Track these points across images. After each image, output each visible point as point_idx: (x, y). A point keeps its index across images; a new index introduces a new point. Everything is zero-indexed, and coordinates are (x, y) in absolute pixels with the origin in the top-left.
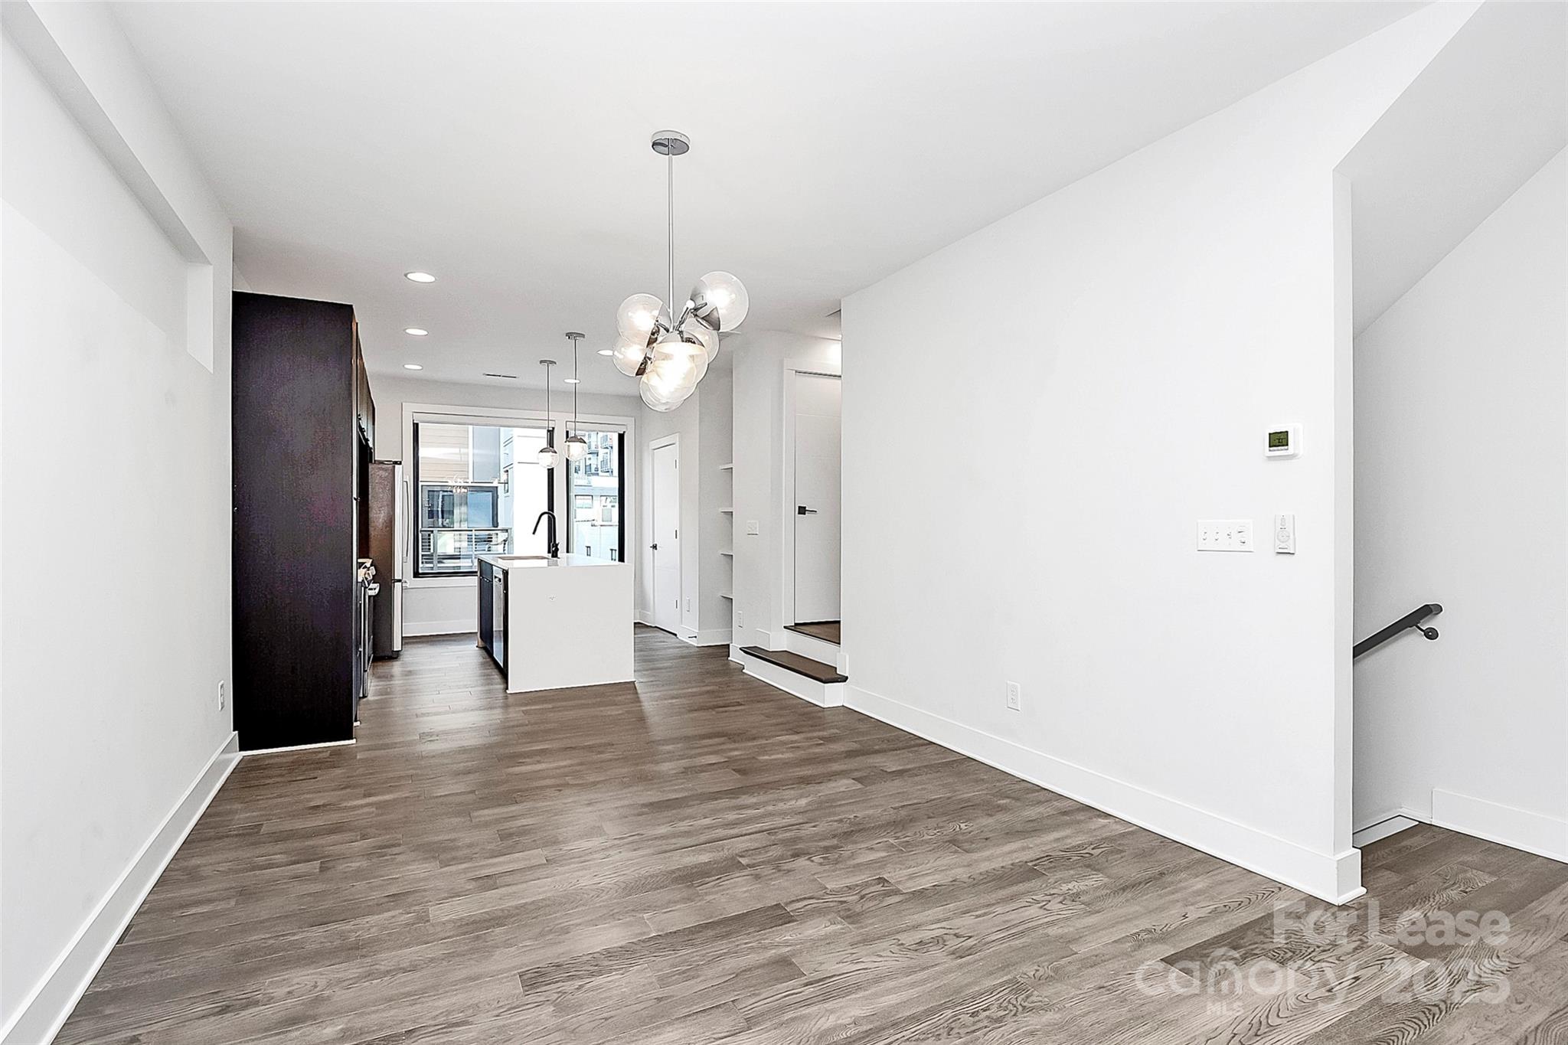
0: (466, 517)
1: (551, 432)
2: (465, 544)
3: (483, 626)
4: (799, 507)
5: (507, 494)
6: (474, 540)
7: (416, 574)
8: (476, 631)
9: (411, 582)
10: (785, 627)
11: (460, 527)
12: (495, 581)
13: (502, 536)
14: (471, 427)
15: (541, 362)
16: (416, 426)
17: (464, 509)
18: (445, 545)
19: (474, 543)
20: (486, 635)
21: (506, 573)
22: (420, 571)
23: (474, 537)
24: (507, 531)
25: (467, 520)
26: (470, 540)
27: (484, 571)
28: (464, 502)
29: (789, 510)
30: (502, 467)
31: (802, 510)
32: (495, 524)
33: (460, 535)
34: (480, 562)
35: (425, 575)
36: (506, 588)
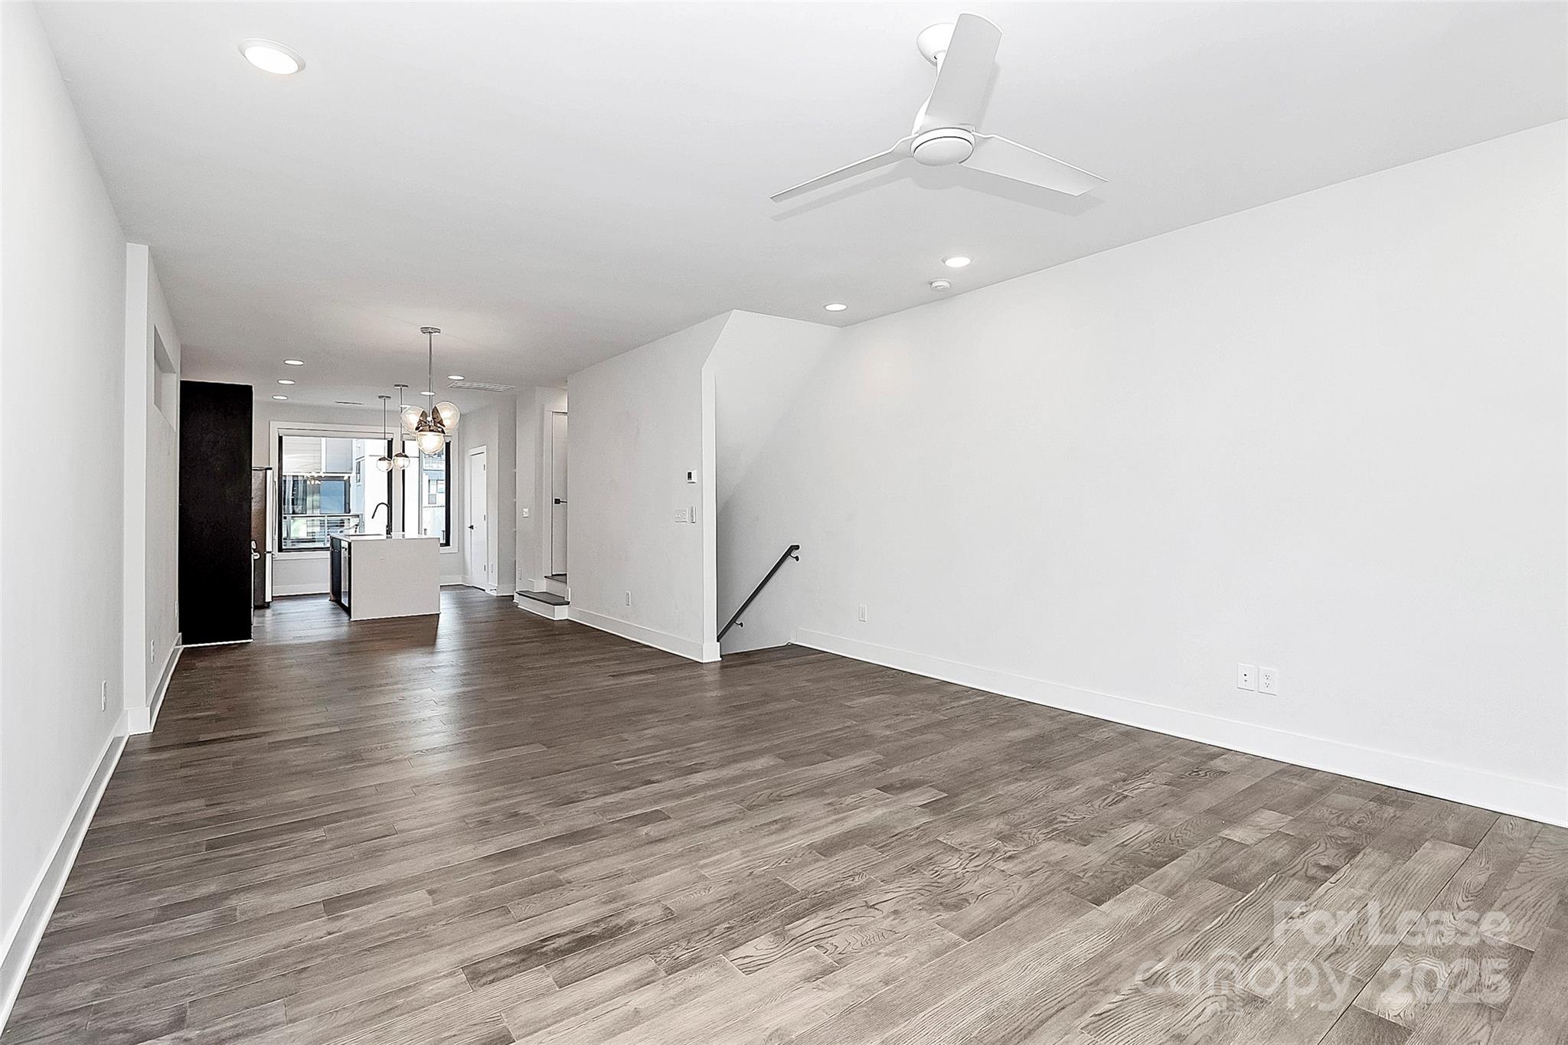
0: (318, 505)
1: (390, 443)
2: (317, 529)
3: (335, 588)
4: (556, 500)
5: (358, 484)
6: (326, 525)
7: (280, 550)
8: (329, 591)
9: (279, 555)
10: (545, 577)
11: (313, 513)
12: (343, 550)
13: (354, 521)
14: (324, 439)
15: (380, 397)
16: (280, 439)
17: (316, 497)
18: (297, 530)
19: (326, 528)
20: (336, 593)
21: (350, 544)
22: (284, 547)
23: (326, 522)
24: (358, 516)
25: (319, 507)
26: (322, 525)
27: (335, 548)
28: (317, 490)
29: (548, 501)
30: (354, 459)
31: (557, 501)
32: (347, 510)
33: (313, 520)
34: (332, 539)
35: (288, 550)
36: (350, 553)
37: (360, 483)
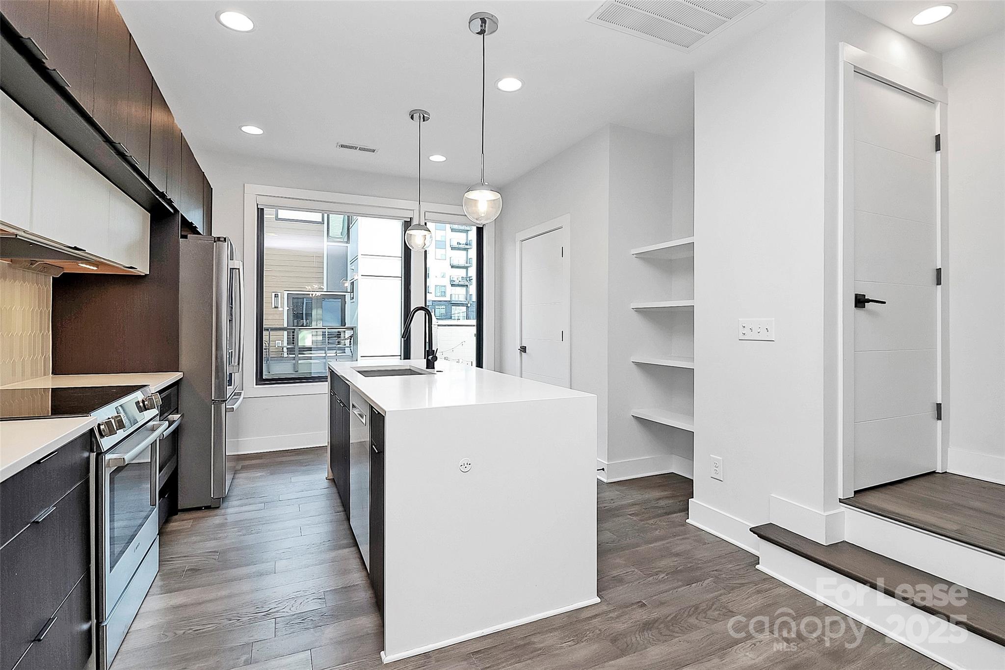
0: (321, 318)
2: (320, 338)
5: (352, 301)
6: (327, 336)
11: (316, 326)
13: (349, 333)
16: (261, 212)
17: (320, 311)
18: (304, 339)
19: (327, 339)
23: (327, 334)
24: (352, 329)
25: (322, 320)
28: (320, 307)
29: (843, 301)
30: (348, 280)
31: (861, 301)
32: (343, 323)
33: (316, 331)
37: (354, 300)
